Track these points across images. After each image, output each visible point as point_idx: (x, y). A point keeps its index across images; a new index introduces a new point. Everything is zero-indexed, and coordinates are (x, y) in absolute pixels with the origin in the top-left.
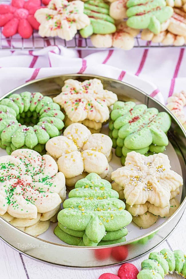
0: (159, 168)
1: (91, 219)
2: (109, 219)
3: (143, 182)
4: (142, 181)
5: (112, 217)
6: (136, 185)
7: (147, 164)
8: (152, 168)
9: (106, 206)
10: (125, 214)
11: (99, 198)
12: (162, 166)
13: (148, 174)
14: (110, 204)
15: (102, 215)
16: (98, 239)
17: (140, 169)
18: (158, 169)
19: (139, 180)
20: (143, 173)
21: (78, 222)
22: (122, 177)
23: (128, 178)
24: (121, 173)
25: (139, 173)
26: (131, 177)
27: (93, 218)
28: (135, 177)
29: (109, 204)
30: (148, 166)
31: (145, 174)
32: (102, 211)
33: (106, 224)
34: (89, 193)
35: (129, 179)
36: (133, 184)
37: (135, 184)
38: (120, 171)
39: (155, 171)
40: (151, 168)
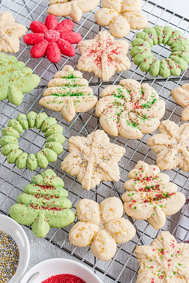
1: (9, 89)
2: (22, 84)
5: (24, 83)
9: (17, 76)
11: (10, 71)
14: (20, 73)
15: (16, 83)
16: (19, 102)
27: (10, 87)
32: (15, 80)
33: (22, 89)
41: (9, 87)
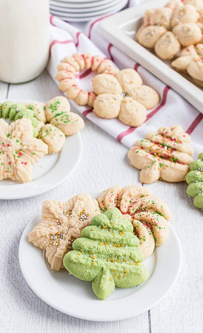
0: (81, 214)
1: (101, 271)
2: (121, 275)
3: (65, 239)
4: (64, 237)
5: (125, 273)
6: (58, 246)
7: (67, 214)
8: (73, 218)
9: (121, 258)
10: (141, 272)
11: (115, 245)
12: (84, 210)
13: (70, 227)
15: (115, 268)
17: (59, 222)
18: (80, 217)
19: (60, 237)
20: (63, 228)
21: (86, 272)
22: (41, 239)
23: (47, 238)
24: (37, 234)
25: (59, 228)
26: (51, 236)
27: (104, 270)
28: (56, 234)
29: (125, 256)
30: (68, 215)
31: (66, 228)
32: (115, 262)
33: (117, 280)
34: (105, 237)
35: (49, 239)
36: (54, 244)
37: (57, 244)
38: (36, 232)
39: (77, 221)
40: (71, 219)
41: (102, 269)
